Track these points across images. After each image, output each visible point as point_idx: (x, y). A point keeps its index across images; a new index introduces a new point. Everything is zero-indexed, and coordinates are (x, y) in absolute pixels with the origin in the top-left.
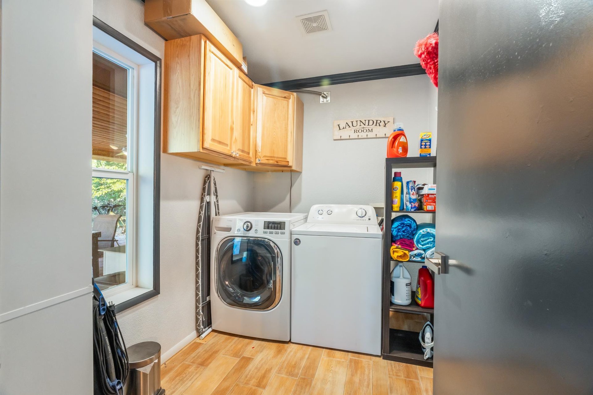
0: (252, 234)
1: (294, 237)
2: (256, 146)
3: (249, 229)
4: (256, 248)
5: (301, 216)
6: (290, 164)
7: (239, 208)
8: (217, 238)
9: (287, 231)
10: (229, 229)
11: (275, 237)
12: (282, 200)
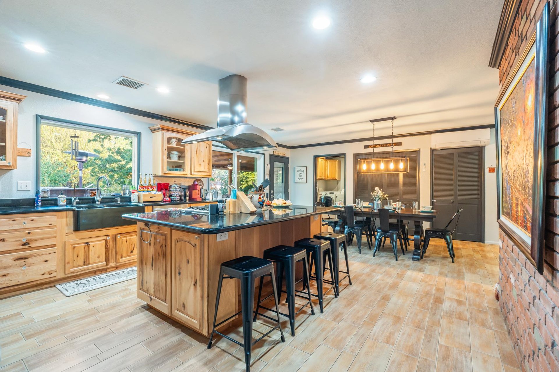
0: (327, 195)
1: (336, 196)
2: (327, 176)
3: (326, 194)
4: (327, 198)
5: (339, 192)
6: (336, 179)
7: (322, 190)
8: (319, 197)
9: (334, 194)
10: (322, 194)
11: (331, 196)
12: (335, 188)
